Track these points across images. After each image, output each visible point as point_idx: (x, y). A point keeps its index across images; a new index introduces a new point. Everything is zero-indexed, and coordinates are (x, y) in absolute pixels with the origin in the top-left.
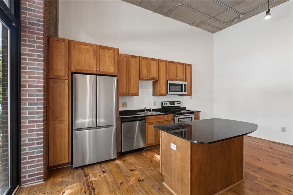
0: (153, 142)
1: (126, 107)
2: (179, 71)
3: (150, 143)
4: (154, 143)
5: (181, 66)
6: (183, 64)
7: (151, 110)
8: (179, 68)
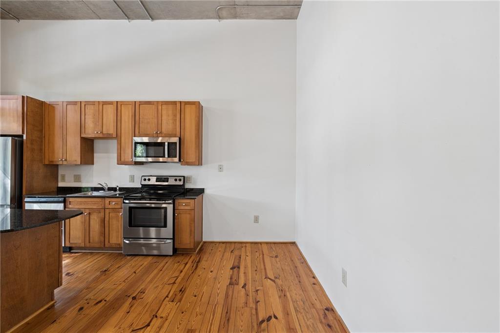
0: (80, 242)
1: (80, 182)
2: (164, 117)
3: (75, 242)
4: (82, 244)
5: (170, 107)
6: (174, 103)
7: (118, 188)
8: (164, 112)
